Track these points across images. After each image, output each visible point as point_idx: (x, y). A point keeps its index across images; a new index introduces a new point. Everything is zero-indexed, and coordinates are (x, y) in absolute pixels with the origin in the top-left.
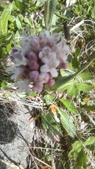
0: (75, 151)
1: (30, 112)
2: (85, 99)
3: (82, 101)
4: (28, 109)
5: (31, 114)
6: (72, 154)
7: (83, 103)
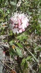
0: (23, 63)
1: (3, 49)
2: (26, 42)
3: (24, 43)
4: (2, 48)
5: (3, 50)
6: (22, 64)
7: (25, 44)
